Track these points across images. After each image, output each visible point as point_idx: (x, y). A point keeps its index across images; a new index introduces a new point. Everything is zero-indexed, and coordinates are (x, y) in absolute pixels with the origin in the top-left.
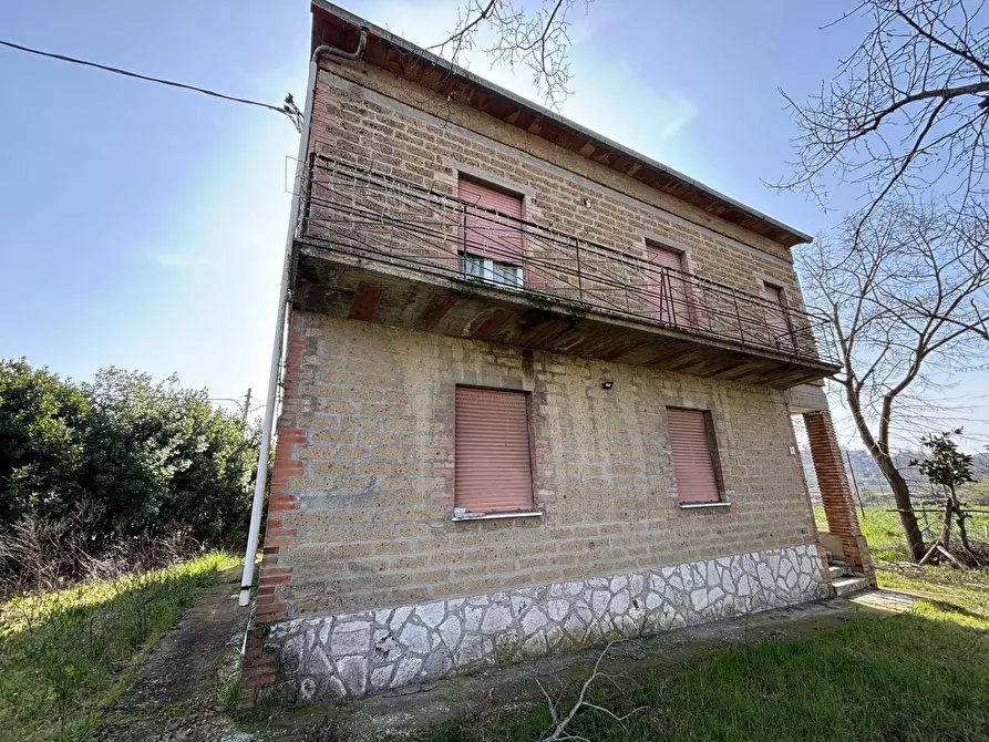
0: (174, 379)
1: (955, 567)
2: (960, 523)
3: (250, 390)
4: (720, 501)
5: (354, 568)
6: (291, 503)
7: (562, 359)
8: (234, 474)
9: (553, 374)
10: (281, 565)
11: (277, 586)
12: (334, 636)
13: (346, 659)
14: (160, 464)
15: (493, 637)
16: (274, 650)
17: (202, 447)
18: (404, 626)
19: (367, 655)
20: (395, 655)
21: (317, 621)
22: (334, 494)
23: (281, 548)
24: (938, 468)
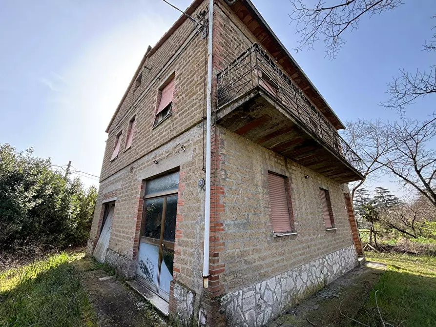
0: (31, 151)
1: (375, 252)
2: (375, 236)
3: (70, 162)
4: (333, 227)
5: (246, 262)
6: (222, 227)
7: (294, 164)
8: (65, 208)
9: (293, 170)
10: (220, 263)
11: (220, 275)
12: (243, 300)
13: (248, 312)
14: (26, 201)
15: (290, 292)
16: (223, 312)
17: (48, 192)
18: (265, 292)
19: (255, 308)
20: (263, 307)
21: (237, 293)
22: (236, 222)
23: (220, 253)
24: (369, 216)
